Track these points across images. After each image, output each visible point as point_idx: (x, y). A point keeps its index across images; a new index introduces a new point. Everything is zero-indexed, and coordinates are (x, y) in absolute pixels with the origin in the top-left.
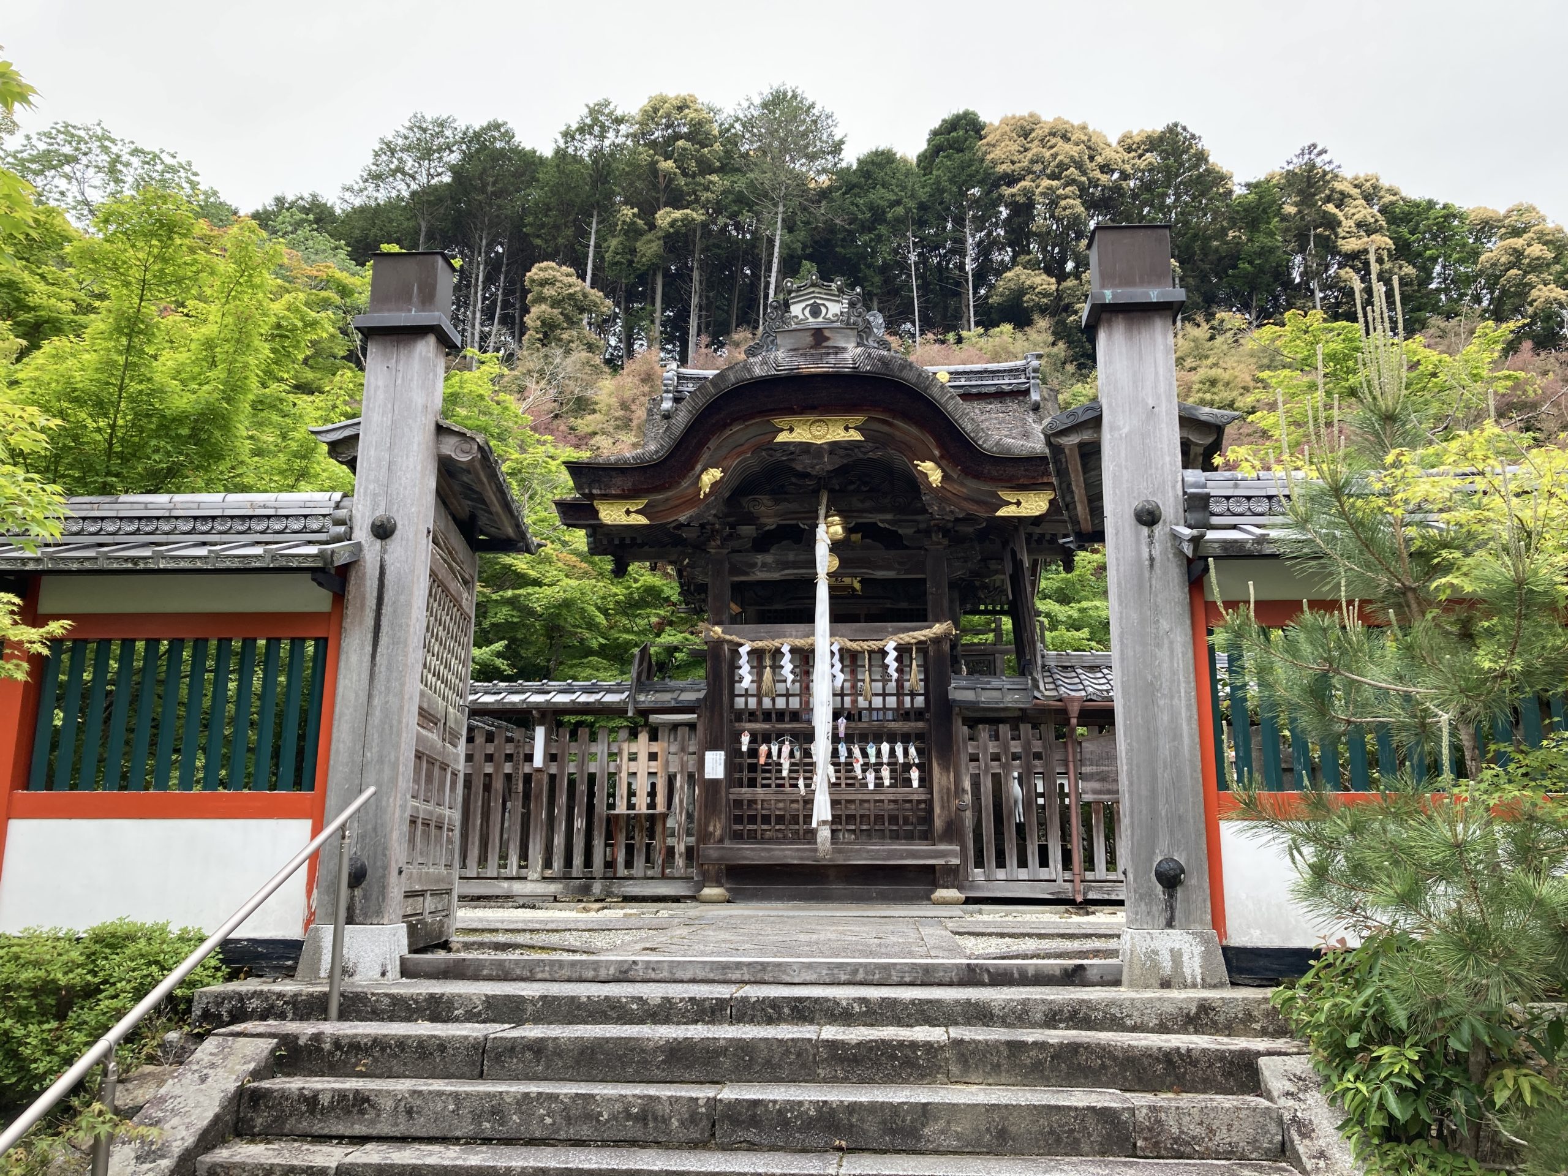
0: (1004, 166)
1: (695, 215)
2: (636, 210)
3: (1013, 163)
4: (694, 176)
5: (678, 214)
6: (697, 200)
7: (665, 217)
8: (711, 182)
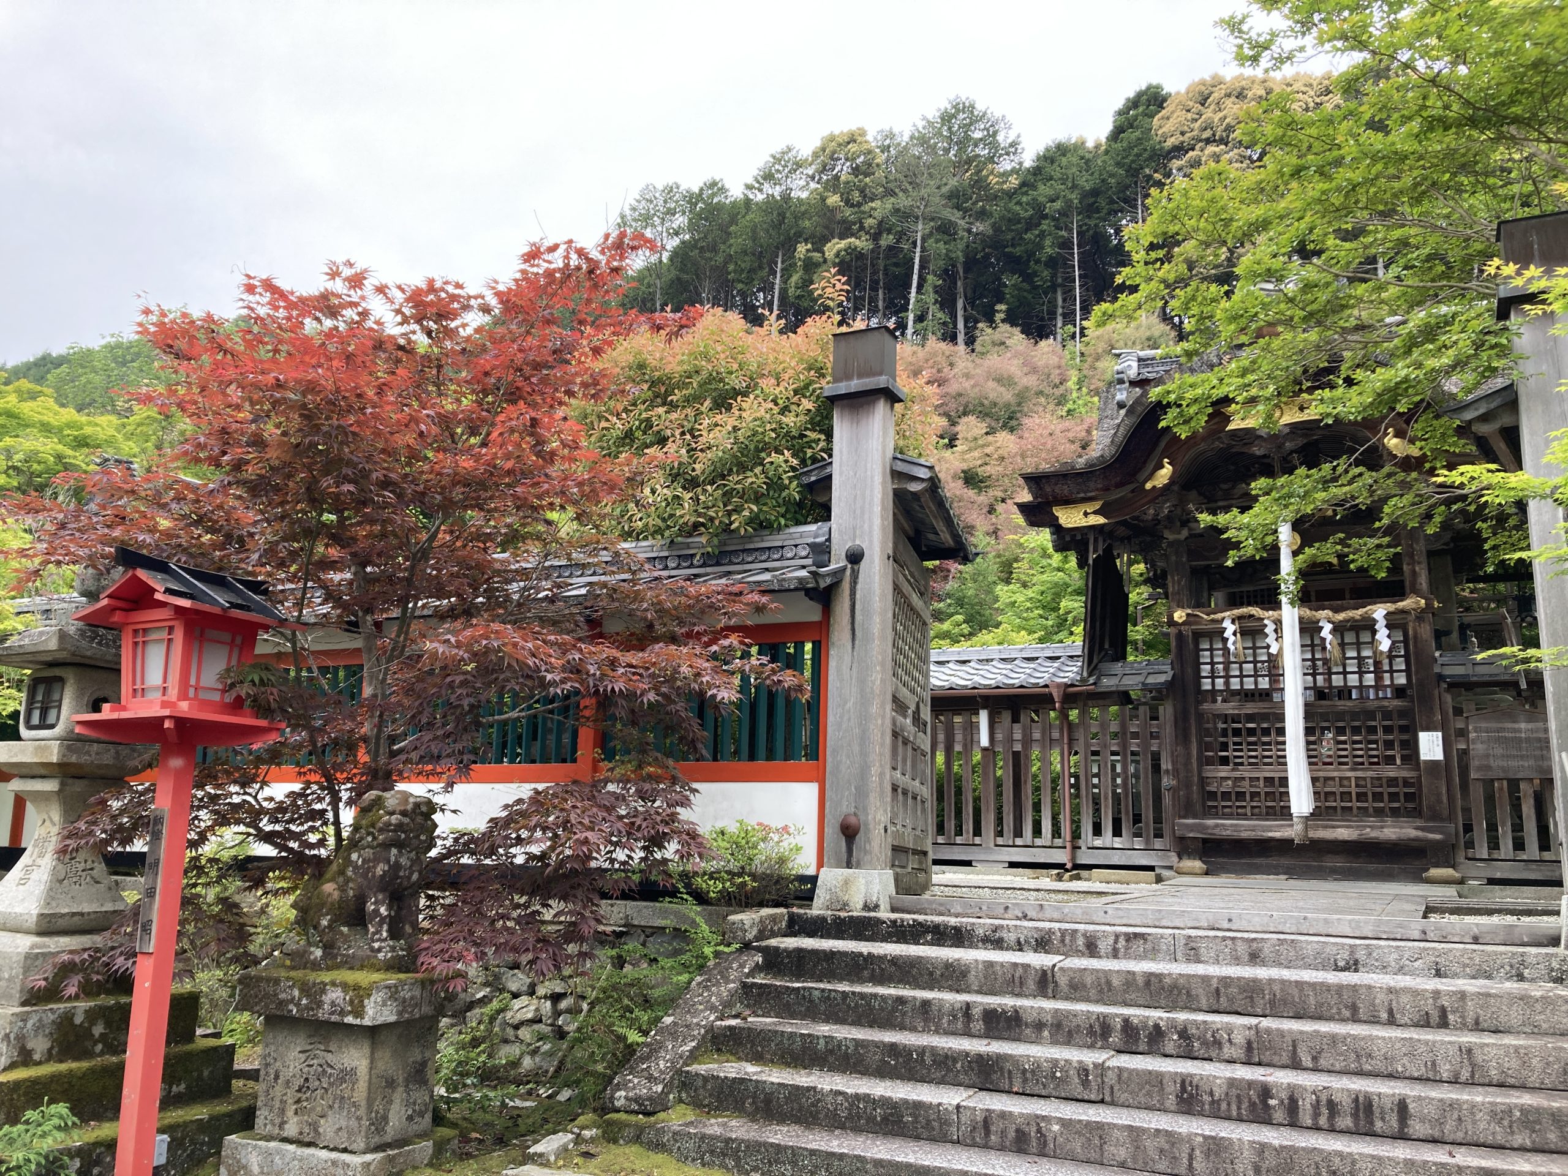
0: (1173, 139)
1: (858, 242)
2: (809, 246)
3: (1183, 133)
4: (859, 205)
5: (843, 244)
6: (862, 228)
7: (834, 247)
8: (872, 209)
